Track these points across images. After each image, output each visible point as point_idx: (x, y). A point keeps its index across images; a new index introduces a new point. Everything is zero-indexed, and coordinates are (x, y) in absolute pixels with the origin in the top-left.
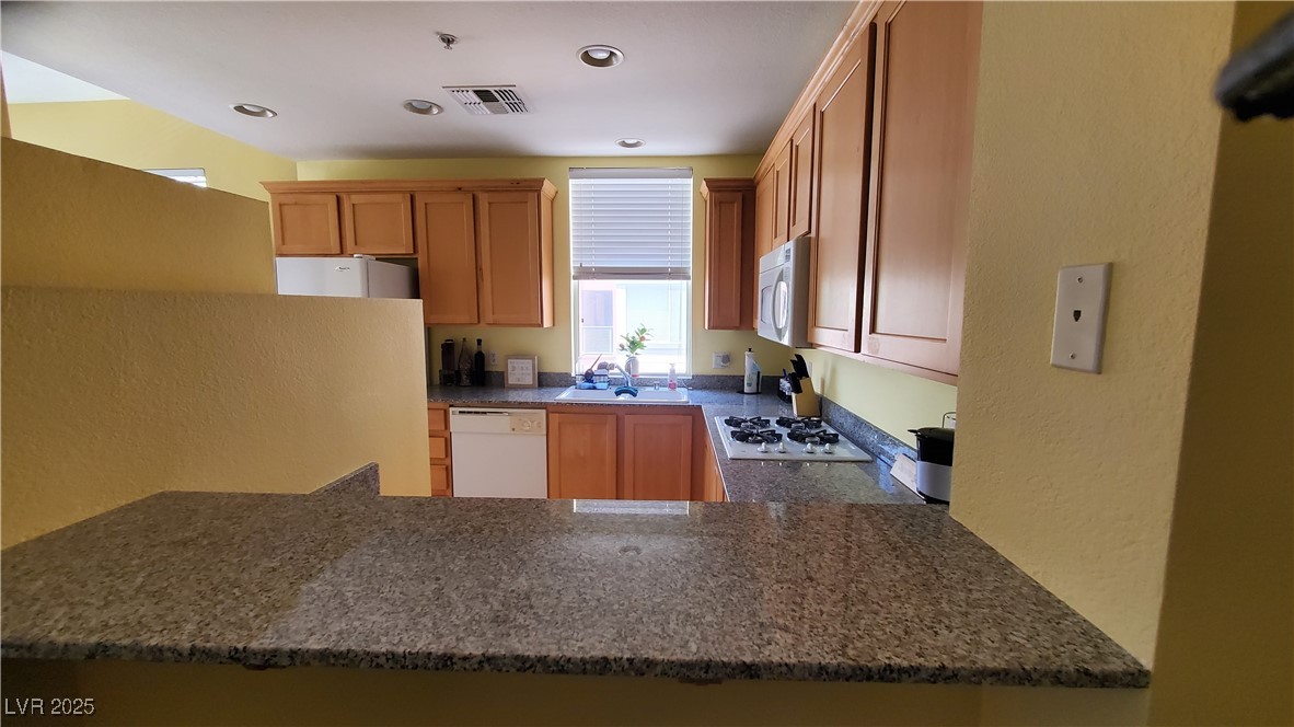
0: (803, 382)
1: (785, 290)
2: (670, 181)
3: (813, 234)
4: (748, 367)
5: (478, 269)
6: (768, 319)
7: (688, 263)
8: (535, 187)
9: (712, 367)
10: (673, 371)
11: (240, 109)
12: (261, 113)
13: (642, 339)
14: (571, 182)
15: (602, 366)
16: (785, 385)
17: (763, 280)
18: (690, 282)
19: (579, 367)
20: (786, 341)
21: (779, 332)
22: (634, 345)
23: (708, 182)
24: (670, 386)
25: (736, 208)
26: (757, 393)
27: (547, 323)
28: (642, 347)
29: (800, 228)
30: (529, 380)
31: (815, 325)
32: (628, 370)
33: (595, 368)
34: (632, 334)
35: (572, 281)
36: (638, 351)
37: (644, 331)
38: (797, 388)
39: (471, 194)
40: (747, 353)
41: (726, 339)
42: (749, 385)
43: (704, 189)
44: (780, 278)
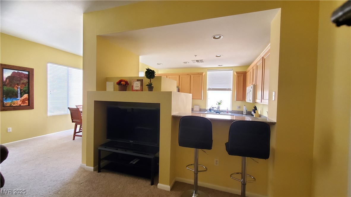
0: (256, 111)
1: (251, 93)
2: (228, 72)
3: (256, 84)
4: (244, 109)
5: (190, 89)
6: (248, 99)
7: (231, 87)
8: (202, 74)
9: (236, 109)
10: (228, 109)
11: (158, 64)
12: (160, 64)
13: (221, 103)
14: (208, 72)
15: (213, 108)
16: (253, 113)
17: (247, 91)
18: (232, 91)
19: (208, 108)
20: (251, 102)
21: (250, 100)
22: (219, 104)
23: (236, 72)
24: (227, 112)
25: (242, 77)
26: (246, 114)
27: (202, 99)
28: (221, 104)
29: (254, 83)
30: (198, 110)
31: (256, 99)
32: (218, 108)
33: (211, 108)
34: (219, 102)
35: (207, 91)
36: (220, 105)
37: (221, 101)
38: (255, 113)
39: (190, 75)
40: (244, 106)
41: (239, 103)
42: (245, 113)
43: (235, 73)
44: (250, 91)
